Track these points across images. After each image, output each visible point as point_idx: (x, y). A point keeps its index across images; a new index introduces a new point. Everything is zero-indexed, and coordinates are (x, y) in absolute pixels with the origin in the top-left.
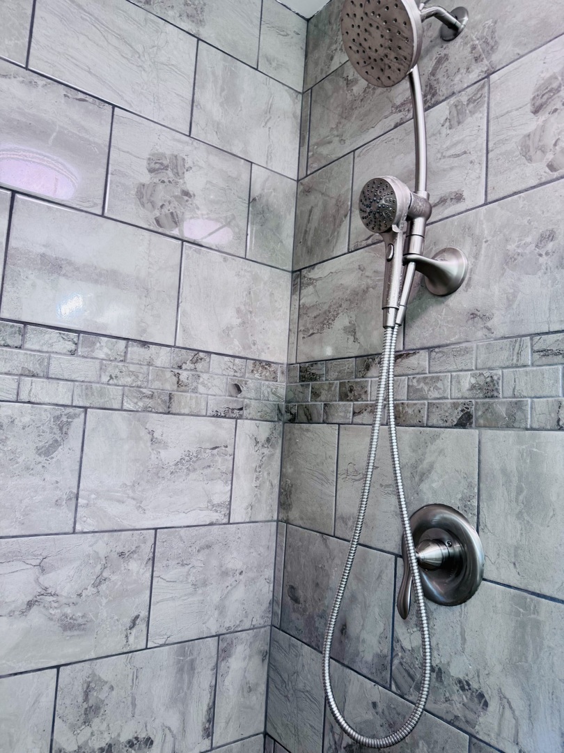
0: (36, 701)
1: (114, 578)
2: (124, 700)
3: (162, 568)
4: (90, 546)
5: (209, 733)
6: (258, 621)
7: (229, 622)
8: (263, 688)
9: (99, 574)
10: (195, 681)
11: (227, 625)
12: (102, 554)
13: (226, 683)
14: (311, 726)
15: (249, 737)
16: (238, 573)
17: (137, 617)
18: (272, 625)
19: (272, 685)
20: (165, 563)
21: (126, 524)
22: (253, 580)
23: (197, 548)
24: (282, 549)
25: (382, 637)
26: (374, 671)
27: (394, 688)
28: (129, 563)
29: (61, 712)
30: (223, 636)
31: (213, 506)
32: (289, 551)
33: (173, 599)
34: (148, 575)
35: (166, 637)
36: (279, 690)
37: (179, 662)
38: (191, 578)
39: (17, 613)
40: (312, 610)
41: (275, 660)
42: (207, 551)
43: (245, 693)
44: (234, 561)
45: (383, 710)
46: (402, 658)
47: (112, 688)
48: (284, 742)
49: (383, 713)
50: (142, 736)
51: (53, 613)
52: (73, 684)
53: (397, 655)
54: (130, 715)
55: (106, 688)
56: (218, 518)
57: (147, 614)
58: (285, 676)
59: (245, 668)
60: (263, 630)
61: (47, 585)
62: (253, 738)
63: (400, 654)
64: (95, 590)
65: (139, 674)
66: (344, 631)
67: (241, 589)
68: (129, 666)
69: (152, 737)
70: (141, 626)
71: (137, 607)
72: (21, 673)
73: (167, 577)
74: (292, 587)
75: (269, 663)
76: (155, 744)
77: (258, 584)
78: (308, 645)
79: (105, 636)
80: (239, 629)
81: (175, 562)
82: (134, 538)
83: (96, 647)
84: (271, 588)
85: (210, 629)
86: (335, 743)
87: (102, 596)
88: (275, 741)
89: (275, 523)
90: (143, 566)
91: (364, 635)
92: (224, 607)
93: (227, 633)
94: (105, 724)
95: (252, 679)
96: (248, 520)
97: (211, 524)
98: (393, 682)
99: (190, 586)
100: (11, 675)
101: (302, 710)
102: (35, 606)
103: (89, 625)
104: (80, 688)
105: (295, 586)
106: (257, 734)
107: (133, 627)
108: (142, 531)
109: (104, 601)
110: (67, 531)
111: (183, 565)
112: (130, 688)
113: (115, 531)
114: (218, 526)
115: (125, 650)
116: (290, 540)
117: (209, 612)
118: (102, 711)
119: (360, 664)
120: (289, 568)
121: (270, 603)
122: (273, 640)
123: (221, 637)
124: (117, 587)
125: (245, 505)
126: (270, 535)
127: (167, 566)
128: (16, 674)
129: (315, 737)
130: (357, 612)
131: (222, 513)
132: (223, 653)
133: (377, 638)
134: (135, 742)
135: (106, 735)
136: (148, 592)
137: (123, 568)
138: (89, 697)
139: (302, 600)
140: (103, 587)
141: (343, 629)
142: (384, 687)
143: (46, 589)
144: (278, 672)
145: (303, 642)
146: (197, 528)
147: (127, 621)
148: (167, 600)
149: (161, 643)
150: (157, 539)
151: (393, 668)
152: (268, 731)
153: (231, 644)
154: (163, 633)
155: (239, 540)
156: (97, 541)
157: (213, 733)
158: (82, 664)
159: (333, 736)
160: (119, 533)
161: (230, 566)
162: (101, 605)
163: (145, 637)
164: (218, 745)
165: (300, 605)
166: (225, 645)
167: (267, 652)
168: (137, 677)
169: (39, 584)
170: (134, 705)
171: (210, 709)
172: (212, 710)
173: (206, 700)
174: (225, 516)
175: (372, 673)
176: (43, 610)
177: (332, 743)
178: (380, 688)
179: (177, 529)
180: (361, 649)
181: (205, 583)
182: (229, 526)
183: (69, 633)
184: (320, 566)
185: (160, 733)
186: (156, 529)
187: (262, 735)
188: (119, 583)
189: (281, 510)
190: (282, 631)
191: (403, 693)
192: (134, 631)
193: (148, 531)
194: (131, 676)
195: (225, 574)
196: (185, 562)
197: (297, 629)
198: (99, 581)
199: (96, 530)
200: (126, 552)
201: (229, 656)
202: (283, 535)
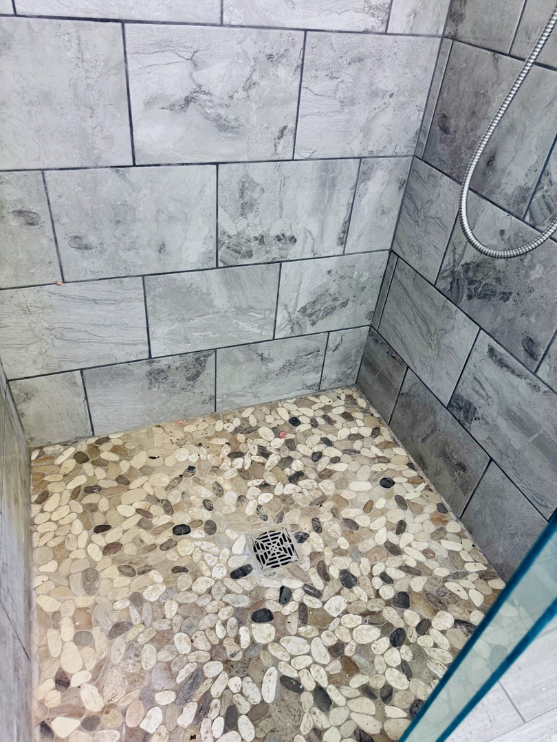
0: (202, 190)
1: (263, 83)
2: (273, 202)
3: (310, 79)
4: (239, 43)
5: (343, 242)
6: (402, 150)
7: (372, 147)
8: (395, 213)
9: (248, 77)
10: (335, 197)
11: (370, 149)
12: (251, 54)
13: (363, 203)
14: (435, 247)
15: (377, 251)
16: (388, 94)
17: (285, 128)
18: (415, 156)
19: (404, 212)
20: (313, 73)
21: (275, 20)
22: (403, 106)
23: (348, 60)
24: (441, 72)
25: (532, 169)
26: (512, 202)
27: (527, 219)
28: (278, 69)
29: (222, 202)
30: (365, 159)
31: (370, 7)
32: (450, 73)
33: (319, 114)
34: (297, 84)
35: (311, 151)
36: (410, 215)
37: (321, 177)
38: (339, 95)
39: (177, 107)
40: (460, 141)
41: (411, 189)
42: (358, 65)
43: (378, 215)
44: (387, 80)
45: (510, 237)
46: (547, 191)
47: (263, 190)
48: (406, 258)
49: (509, 240)
50: (288, 234)
51: (209, 112)
52: (231, 182)
53: (543, 188)
54: (278, 216)
55: (258, 189)
56: (375, 25)
57: (295, 125)
58: (419, 204)
59: (382, 193)
60: (405, 159)
61: (201, 83)
62: (379, 252)
63: (545, 188)
64: (245, 94)
65: (286, 182)
66: (490, 163)
67: (390, 112)
68: (277, 173)
69: (296, 237)
70: (289, 137)
71: (285, 117)
72: (187, 164)
73: (316, 89)
74: (444, 116)
75: (405, 191)
76: (298, 242)
77: (408, 110)
78: (449, 176)
79: (256, 142)
80: (382, 155)
81: (324, 73)
82: (283, 39)
83: (248, 151)
84: (421, 117)
85: (353, 151)
86: (455, 261)
87: (252, 101)
88: (399, 256)
89: (439, 40)
90: (292, 74)
91: (512, 168)
92: (370, 129)
93: (370, 157)
94: (258, 220)
95: (386, 203)
96: (407, 32)
97: (366, 32)
98: (528, 214)
99: (338, 103)
100: (179, 164)
101: (429, 234)
102: (192, 103)
103: (241, 129)
104: (237, 186)
105: (447, 115)
106: (384, 250)
107: (281, 137)
108: (291, 31)
109: (254, 107)
110: (214, 22)
111: (332, 78)
112: (278, 193)
113: (263, 27)
114: (374, 35)
115: (274, 159)
116: (453, 61)
117: (354, 133)
118: (255, 208)
119: (498, 196)
120: (445, 95)
121: (416, 133)
122: (413, 170)
123: (363, 160)
124: (266, 93)
125: (408, 10)
126: (431, 55)
127: (316, 77)
128: (183, 164)
129: (436, 256)
130: (511, 143)
131: (380, 18)
132: (363, 176)
133: (526, 170)
134: (282, 238)
135: (259, 228)
136: (296, 103)
137: (271, 74)
138: (244, 195)
139: (452, 129)
140: (253, 92)
141: (490, 161)
142: (517, 218)
143: (200, 86)
144: (412, 200)
145: (444, 173)
146: (350, 35)
147: (276, 130)
148: (314, 114)
149: (306, 157)
150: (307, 42)
151: (533, 200)
152: (394, 249)
153: (371, 168)
154: (309, 147)
155: (395, 57)
156: (245, 37)
157: (346, 242)
158: (238, 164)
159: (454, 256)
160: (268, 31)
161: (381, 86)
162: (252, 111)
163: (292, 149)
164: (349, 252)
165: (449, 136)
166: (366, 168)
167: (404, 181)
168: (284, 185)
169: (193, 80)
170: (281, 208)
171: (346, 223)
172: (347, 224)
173: (343, 214)
174: (382, 23)
175: (509, 204)
176: (199, 108)
177: (452, 261)
178: (513, 218)
179: (328, 34)
180: (504, 181)
181: (352, 102)
182: (386, 36)
183: (223, 134)
184: (482, 92)
185: (303, 234)
186: (306, 31)
187: (388, 252)
188: (268, 90)
189: (450, 22)
190: (424, 161)
191: (535, 224)
192: (282, 141)
193: (297, 32)
194: (279, 182)
195: (374, 94)
196: (334, 75)
197: (440, 160)
198: (249, 85)
199: (244, 24)
200: (275, 54)
201: (369, 179)
202: (446, 55)
